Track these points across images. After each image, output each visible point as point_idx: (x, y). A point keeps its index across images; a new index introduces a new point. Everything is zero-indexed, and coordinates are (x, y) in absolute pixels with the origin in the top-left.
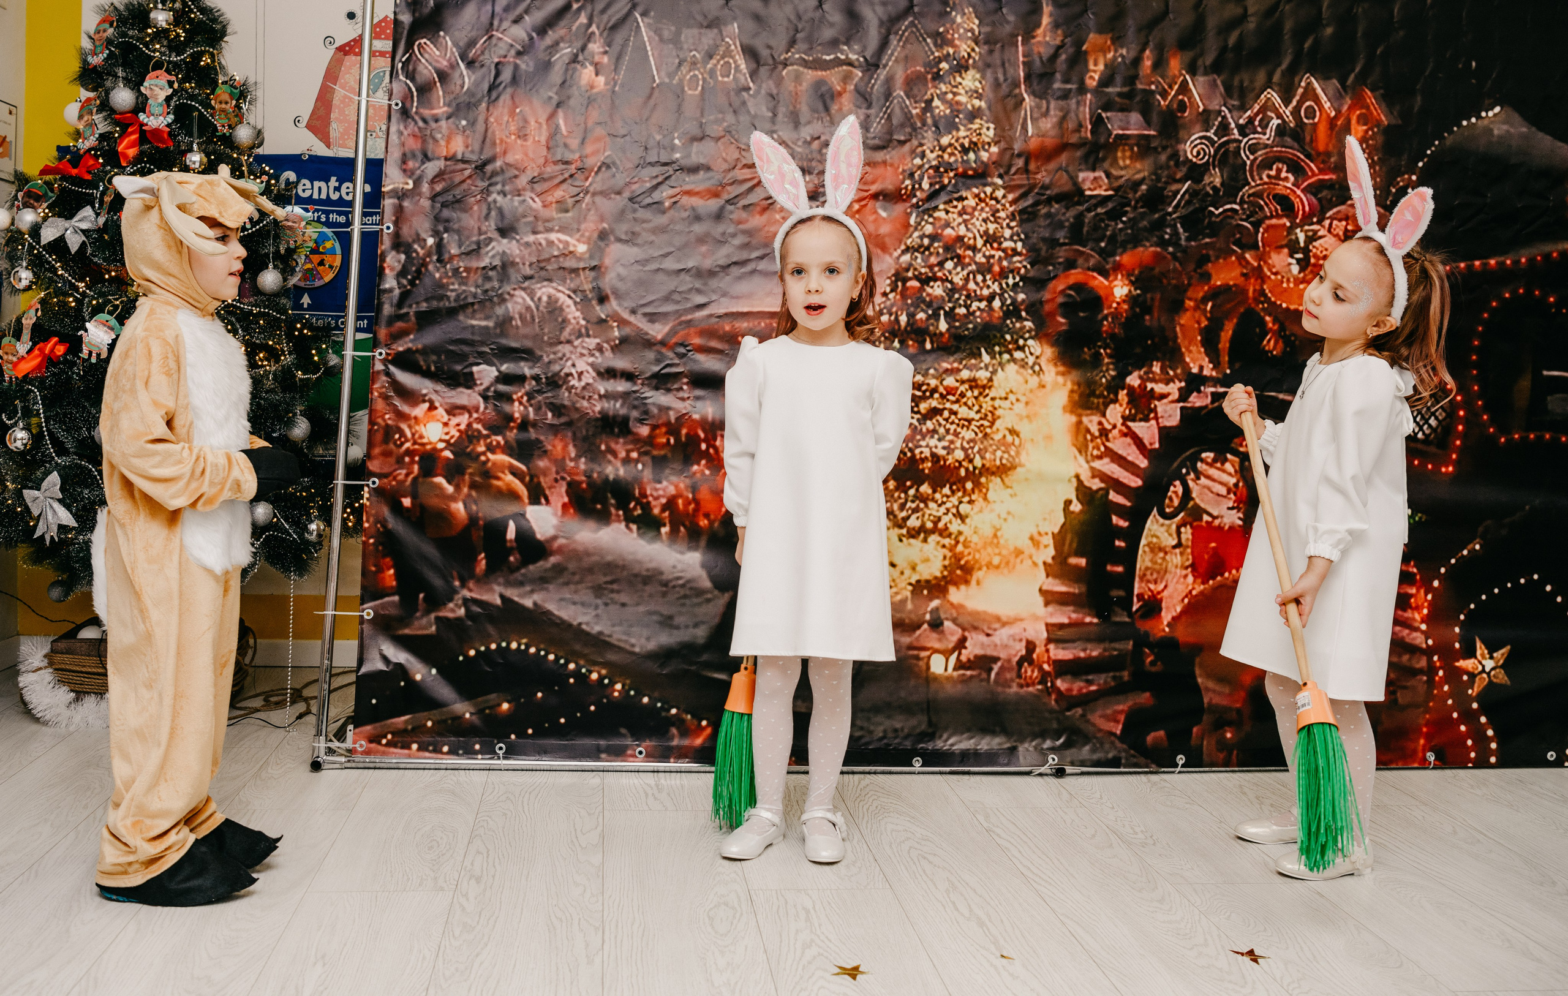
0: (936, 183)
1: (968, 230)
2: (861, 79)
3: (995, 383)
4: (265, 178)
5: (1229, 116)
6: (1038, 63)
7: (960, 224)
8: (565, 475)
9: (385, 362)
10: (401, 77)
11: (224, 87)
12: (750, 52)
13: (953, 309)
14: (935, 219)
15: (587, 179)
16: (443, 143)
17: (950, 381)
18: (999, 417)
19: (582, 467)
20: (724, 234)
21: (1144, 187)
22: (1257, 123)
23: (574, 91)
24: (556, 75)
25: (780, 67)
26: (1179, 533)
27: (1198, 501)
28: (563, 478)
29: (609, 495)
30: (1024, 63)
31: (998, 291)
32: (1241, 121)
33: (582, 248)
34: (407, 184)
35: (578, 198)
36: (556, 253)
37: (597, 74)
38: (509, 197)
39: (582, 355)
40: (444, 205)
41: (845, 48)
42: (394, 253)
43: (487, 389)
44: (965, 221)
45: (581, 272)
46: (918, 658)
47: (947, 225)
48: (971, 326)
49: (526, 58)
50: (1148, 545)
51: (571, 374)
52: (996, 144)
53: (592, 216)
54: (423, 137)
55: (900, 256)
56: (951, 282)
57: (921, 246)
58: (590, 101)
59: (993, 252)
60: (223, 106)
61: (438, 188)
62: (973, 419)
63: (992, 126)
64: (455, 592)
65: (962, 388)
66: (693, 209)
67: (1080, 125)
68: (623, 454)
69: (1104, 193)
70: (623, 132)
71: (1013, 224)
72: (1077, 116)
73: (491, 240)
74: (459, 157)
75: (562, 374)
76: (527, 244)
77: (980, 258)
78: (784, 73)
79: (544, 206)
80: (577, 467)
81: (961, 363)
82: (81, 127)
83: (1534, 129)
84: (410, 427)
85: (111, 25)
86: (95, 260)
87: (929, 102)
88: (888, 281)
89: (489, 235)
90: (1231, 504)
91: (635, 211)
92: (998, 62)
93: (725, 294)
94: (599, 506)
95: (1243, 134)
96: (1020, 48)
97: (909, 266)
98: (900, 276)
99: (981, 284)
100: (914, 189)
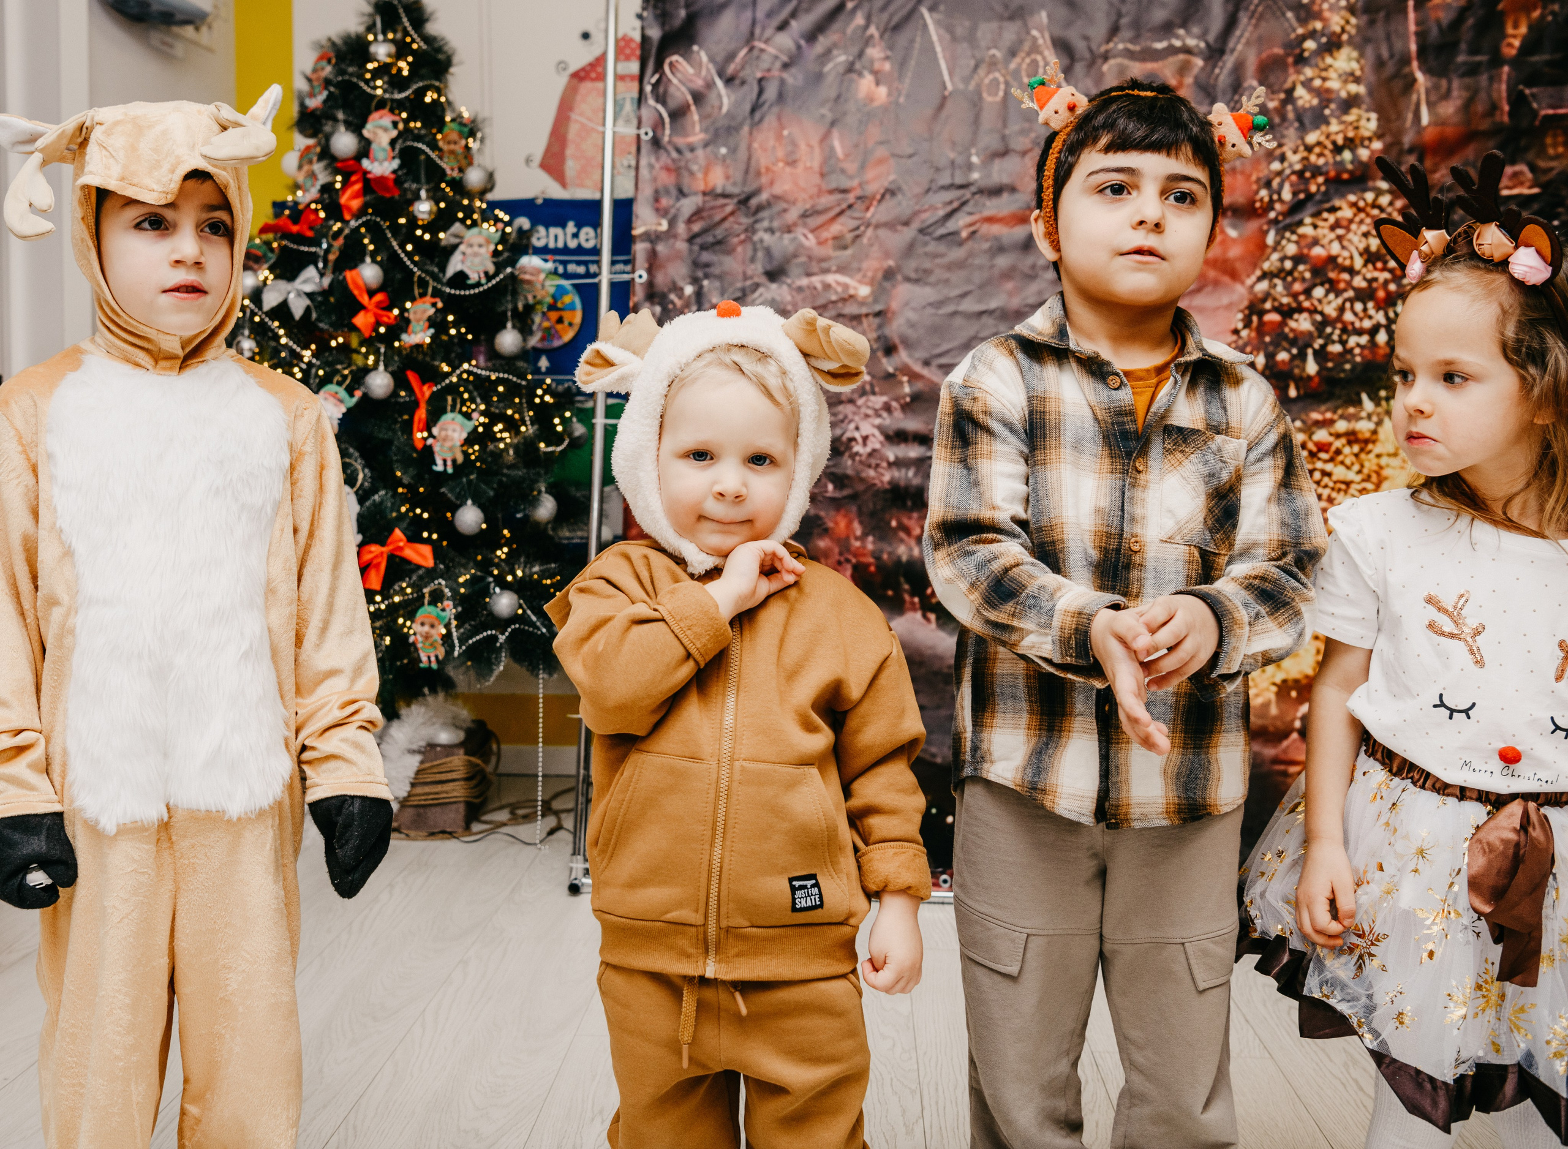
0: (1300, 191)
1: (1343, 247)
2: (1203, 69)
3: (1381, 436)
4: (500, 225)
6: (1434, 32)
7: (1331, 241)
8: (850, 557)
10: (651, 102)
11: (453, 125)
12: (1063, 46)
13: (1323, 347)
14: (1300, 236)
15: (868, 209)
16: (700, 175)
17: (1321, 435)
18: (1386, 478)
19: (870, 546)
20: (1033, 267)
23: (851, 106)
24: (829, 88)
25: (1100, 61)
28: (848, 561)
29: (902, 580)
30: (1418, 34)
31: (1383, 321)
33: (864, 291)
34: (660, 224)
35: (857, 233)
36: (834, 298)
37: (878, 83)
38: (778, 234)
39: (867, 416)
40: (704, 247)
41: (1181, 32)
42: (647, 304)
44: (1339, 237)
45: (864, 320)
46: (1285, 774)
47: (1316, 242)
48: (1348, 366)
49: (793, 70)
51: (854, 439)
52: (1379, 136)
53: (875, 252)
54: (676, 170)
55: (1255, 283)
56: (1321, 313)
57: (1282, 270)
58: (870, 116)
59: (1376, 274)
60: (452, 147)
61: (697, 227)
62: (1352, 482)
63: (1374, 116)
65: (1338, 444)
66: (997, 238)
67: (1494, 107)
69: (1526, 191)
70: (910, 151)
72: (1489, 96)
73: (757, 286)
74: (719, 190)
75: (844, 438)
76: (800, 289)
77: (1359, 282)
78: (1105, 68)
79: (820, 243)
80: (864, 547)
81: (1335, 412)
82: (300, 179)
85: (329, 62)
86: (321, 325)
87: (1290, 92)
88: (1240, 316)
89: (756, 280)
91: (926, 244)
92: (1383, 36)
94: (890, 593)
96: (1412, 15)
97: (1267, 296)
98: (1254, 309)
99: (1361, 314)
100: (1271, 201)
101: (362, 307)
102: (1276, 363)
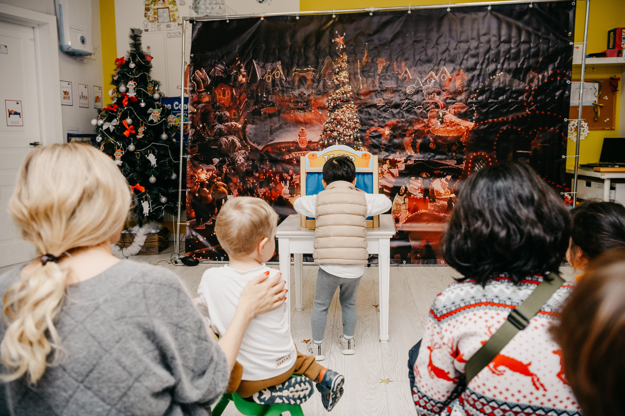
0: (335, 104)
1: (344, 117)
2: (314, 75)
4: (162, 108)
5: (419, 80)
7: (341, 115)
9: (190, 158)
10: (192, 81)
11: (150, 84)
13: (340, 139)
14: (335, 114)
15: (241, 107)
16: (203, 99)
21: (394, 102)
22: (428, 81)
23: (237, 83)
24: (232, 79)
26: (404, 200)
27: (409, 191)
28: (236, 188)
29: (248, 192)
30: (360, 68)
31: (352, 133)
32: (423, 81)
33: (240, 126)
34: (194, 110)
35: (239, 112)
36: (233, 128)
37: (243, 77)
38: (221, 113)
39: (241, 155)
40: (204, 116)
41: (310, 66)
42: (192, 129)
43: (217, 165)
44: (343, 114)
45: (240, 133)
47: (338, 115)
49: (224, 74)
50: (395, 203)
51: (238, 160)
52: (352, 91)
53: (242, 117)
54: (198, 97)
55: (325, 125)
56: (339, 131)
57: (331, 122)
58: (241, 85)
59: (351, 123)
60: (150, 89)
61: (203, 111)
63: (350, 87)
64: (210, 218)
66: (269, 114)
67: (375, 85)
68: (252, 181)
69: (382, 104)
70: (250, 93)
71: (356, 114)
72: (375, 83)
73: (216, 125)
74: (208, 102)
75: (236, 160)
76: (226, 126)
77: (347, 124)
79: (230, 115)
80: (240, 185)
82: (112, 97)
83: (513, 78)
84: (197, 175)
85: (119, 68)
86: (117, 133)
87: (333, 80)
88: (322, 132)
89: (216, 123)
90: (419, 192)
92: (353, 68)
93: (278, 137)
95: (423, 85)
96: (359, 64)
97: (328, 128)
98: (325, 130)
100: (329, 106)
101: (127, 129)
102: (329, 143)
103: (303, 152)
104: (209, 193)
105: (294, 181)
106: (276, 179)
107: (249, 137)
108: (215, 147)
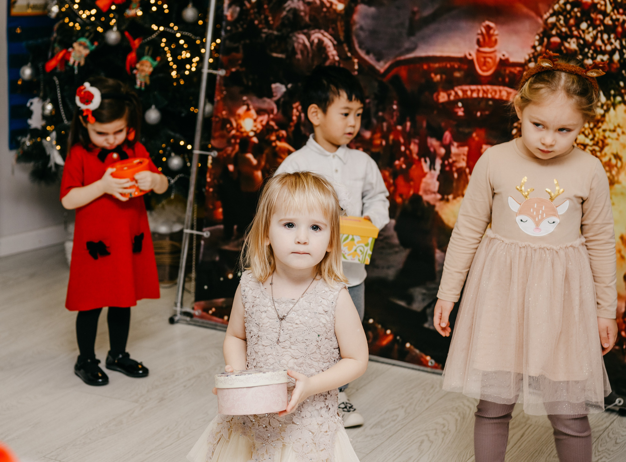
3: (607, 118)
9: (225, 78)
18: (607, 145)
31: (618, 47)
33: (340, 7)
36: (325, 10)
42: (233, 6)
43: (279, 99)
55: (548, 18)
56: (584, 39)
57: (564, 10)
59: (618, 16)
62: (587, 145)
77: (608, 21)
84: (236, 121)
88: (537, 37)
93: (426, 42)
97: (554, 25)
98: (546, 34)
99: (606, 42)
103: (485, 87)
104: (256, 168)
105: (454, 162)
106: (411, 151)
107: (358, 36)
108: (280, 56)
